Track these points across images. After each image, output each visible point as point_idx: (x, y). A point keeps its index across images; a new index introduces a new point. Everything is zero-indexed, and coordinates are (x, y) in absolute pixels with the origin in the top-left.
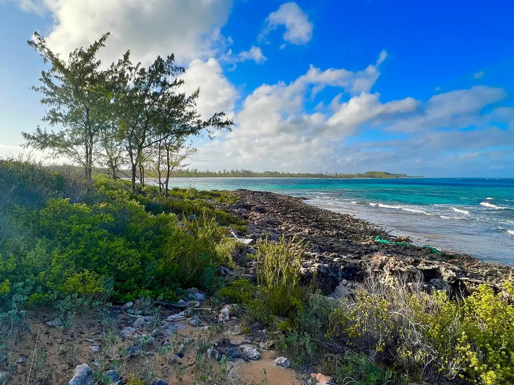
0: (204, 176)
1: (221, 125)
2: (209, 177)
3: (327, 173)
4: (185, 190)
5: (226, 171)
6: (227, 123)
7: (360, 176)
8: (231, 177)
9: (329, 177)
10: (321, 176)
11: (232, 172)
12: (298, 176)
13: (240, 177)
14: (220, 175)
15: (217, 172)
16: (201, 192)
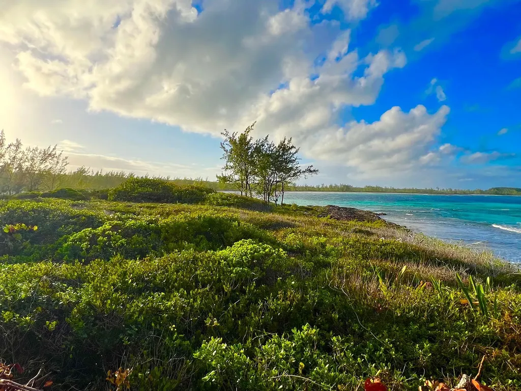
0: (303, 191)
1: (311, 171)
2: (307, 191)
3: (439, 189)
4: (290, 205)
5: (325, 186)
6: (314, 171)
7: (482, 192)
8: (329, 191)
9: (441, 193)
10: (431, 191)
11: (331, 186)
12: (404, 191)
13: (338, 191)
14: (319, 189)
15: (315, 186)
16: (300, 207)
